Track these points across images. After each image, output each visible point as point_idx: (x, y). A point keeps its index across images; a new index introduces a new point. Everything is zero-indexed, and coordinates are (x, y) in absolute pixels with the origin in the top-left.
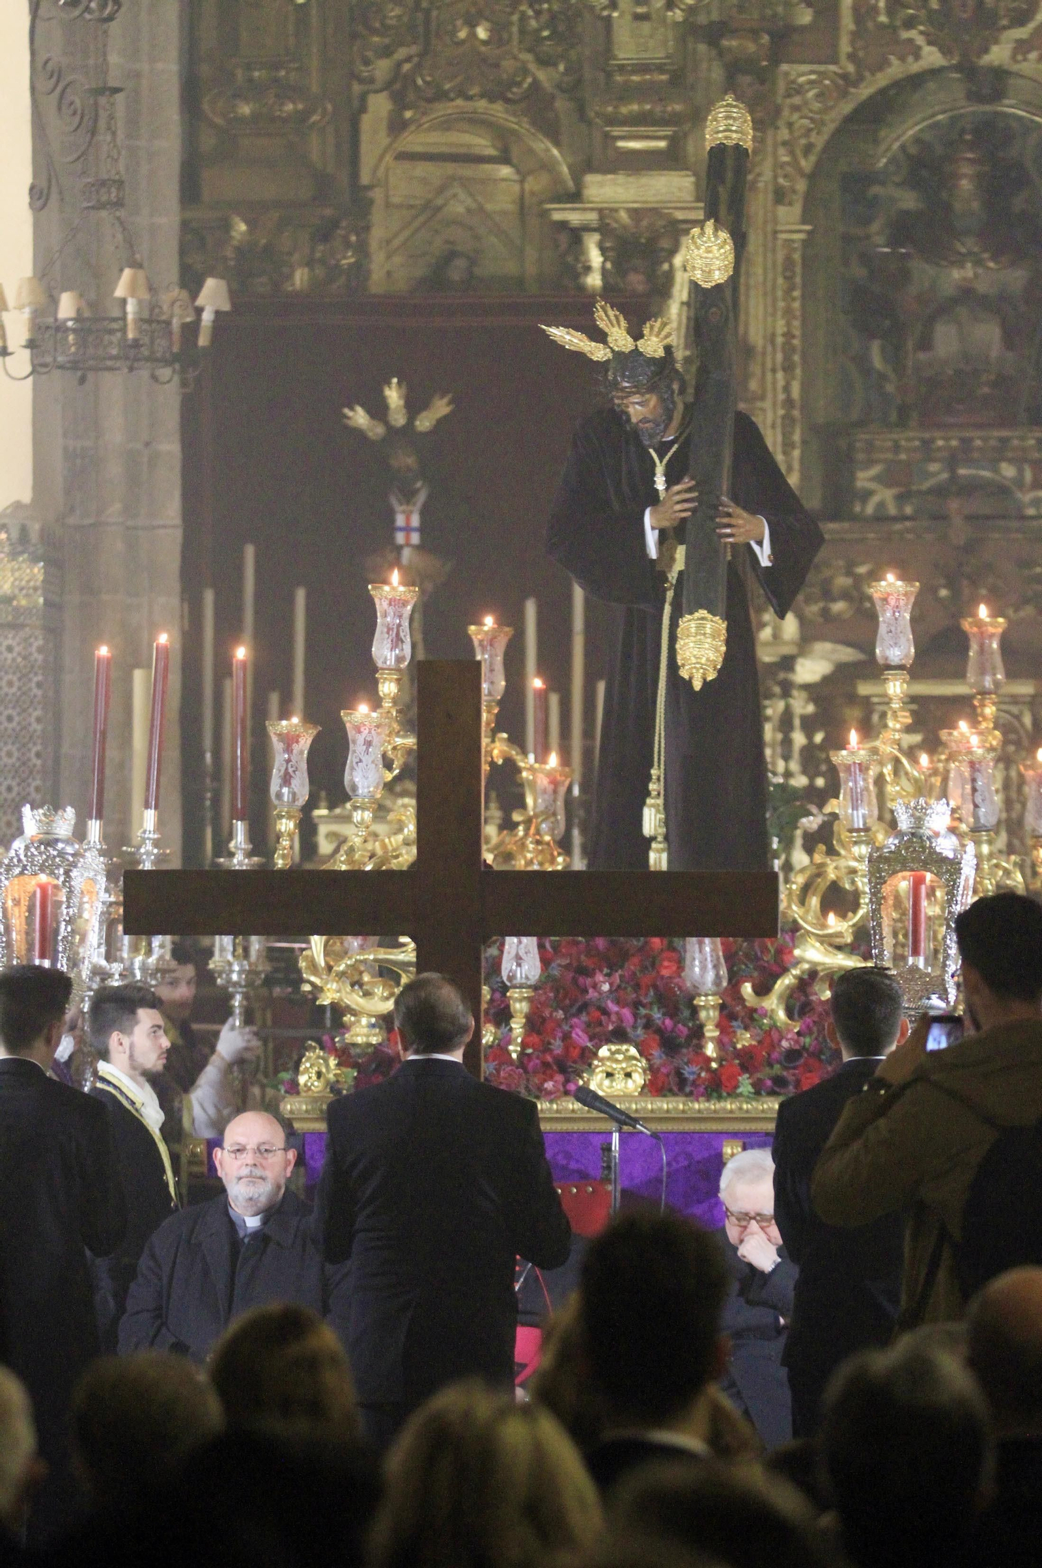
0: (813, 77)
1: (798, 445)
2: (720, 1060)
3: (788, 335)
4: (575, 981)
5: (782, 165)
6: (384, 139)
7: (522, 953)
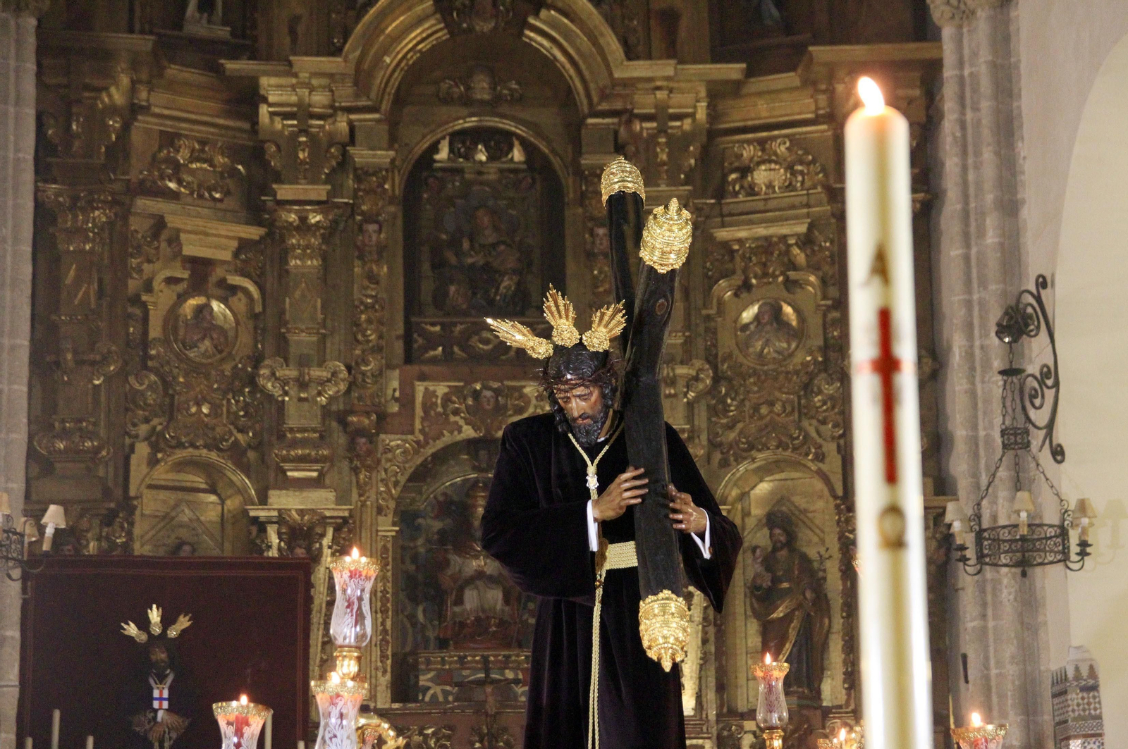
0: (399, 442)
1: (390, 657)
3: (384, 592)
5: (381, 493)
6: (144, 469)
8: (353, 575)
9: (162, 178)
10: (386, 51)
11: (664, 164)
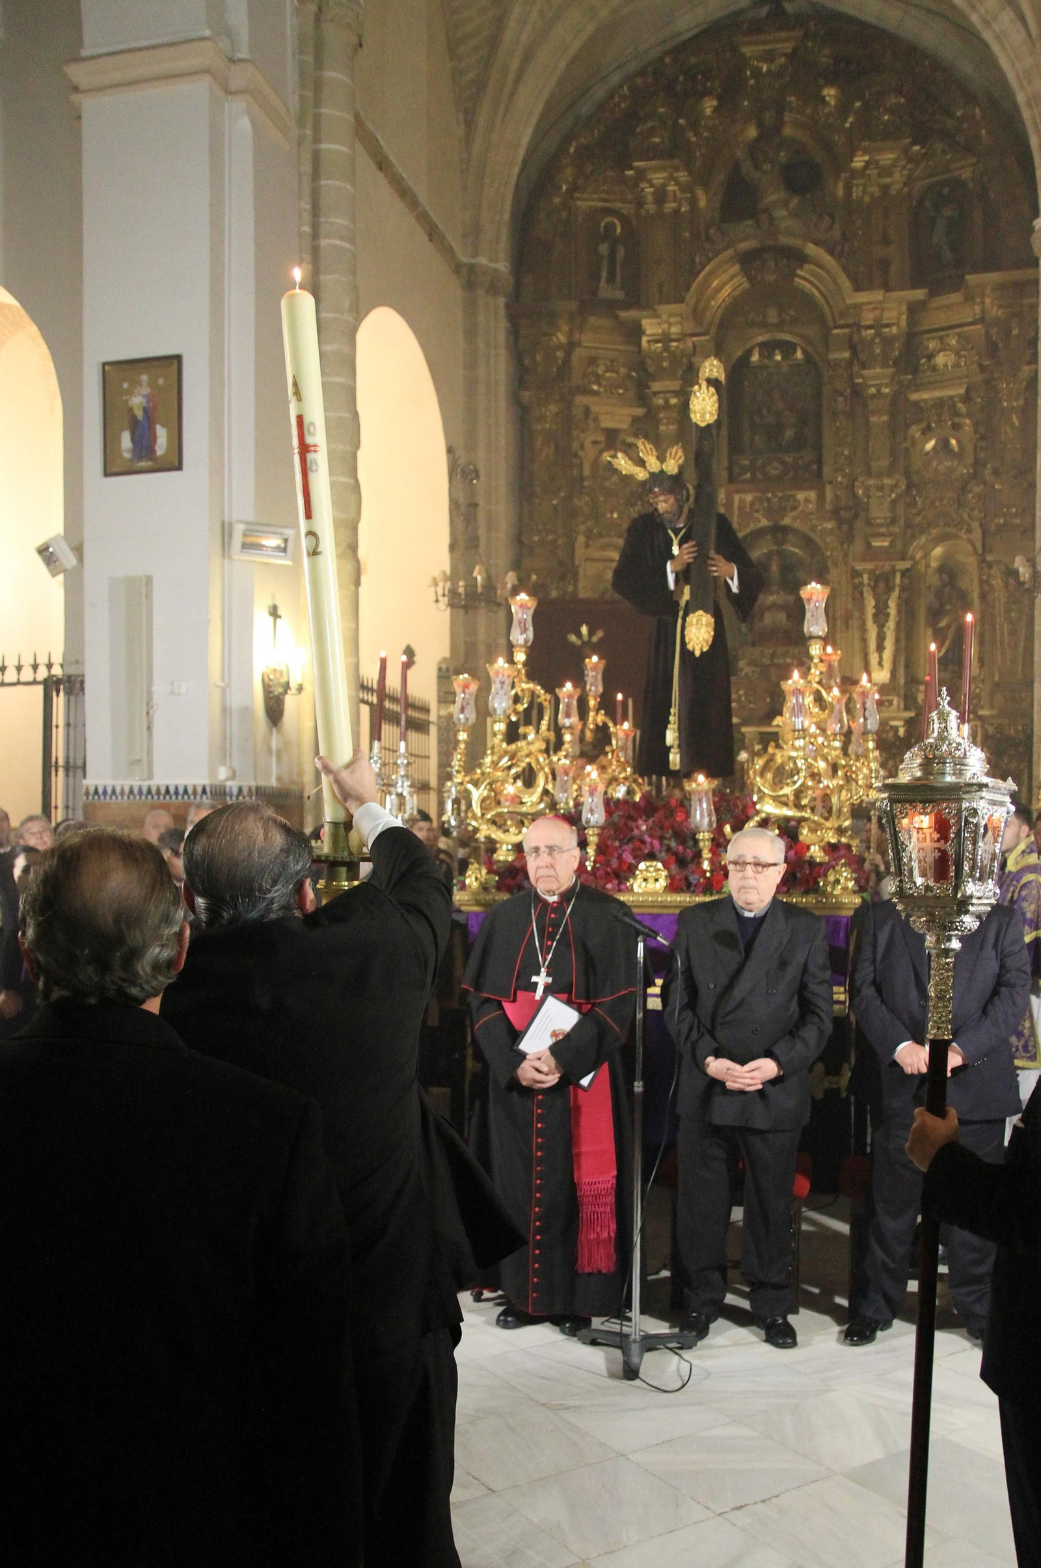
2: (712, 871)
4: (626, 824)
6: (582, 550)
7: (593, 807)
8: (521, 606)
9: (590, 383)
10: (713, 298)
11: (878, 355)
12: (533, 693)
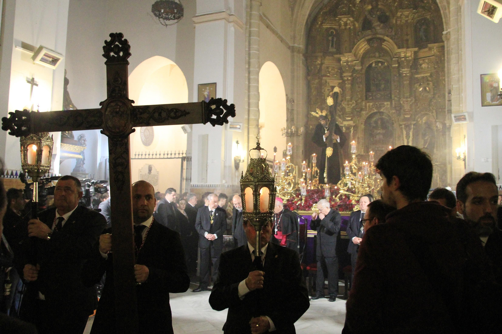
0: (364, 113)
5: (362, 121)
9: (327, 74)
11: (406, 65)
12: (292, 166)
